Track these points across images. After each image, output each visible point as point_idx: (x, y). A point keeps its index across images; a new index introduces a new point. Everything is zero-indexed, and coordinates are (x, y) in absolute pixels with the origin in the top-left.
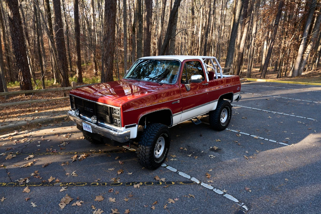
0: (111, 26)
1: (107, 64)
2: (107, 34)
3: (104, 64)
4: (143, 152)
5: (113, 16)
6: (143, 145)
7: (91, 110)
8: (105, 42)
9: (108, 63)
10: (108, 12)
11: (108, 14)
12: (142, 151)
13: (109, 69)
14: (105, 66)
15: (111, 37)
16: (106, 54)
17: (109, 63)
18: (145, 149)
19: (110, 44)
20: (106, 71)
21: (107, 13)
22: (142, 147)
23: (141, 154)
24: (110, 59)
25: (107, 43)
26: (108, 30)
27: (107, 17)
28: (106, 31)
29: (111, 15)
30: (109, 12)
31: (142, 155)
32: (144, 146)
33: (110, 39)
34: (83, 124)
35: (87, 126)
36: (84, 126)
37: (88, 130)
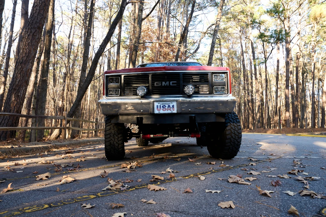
0: (34, 49)
1: (18, 96)
2: (27, 57)
3: (14, 95)
4: (236, 130)
5: (38, 38)
6: (233, 122)
7: (173, 83)
8: (20, 67)
9: (20, 94)
10: (33, 31)
11: (33, 34)
12: (234, 129)
13: (19, 103)
14: (13, 99)
15: (31, 61)
16: (18, 83)
17: (22, 94)
18: (237, 126)
19: (29, 70)
20: (14, 105)
21: (31, 32)
22: (233, 124)
23: (234, 132)
24: (24, 90)
25: (25, 69)
26: (29, 53)
27: (31, 37)
28: (26, 53)
29: (36, 35)
30: (35, 32)
31: (235, 134)
32: (234, 124)
33: (30, 64)
34: (156, 104)
35: (164, 106)
36: (157, 107)
37: (166, 112)
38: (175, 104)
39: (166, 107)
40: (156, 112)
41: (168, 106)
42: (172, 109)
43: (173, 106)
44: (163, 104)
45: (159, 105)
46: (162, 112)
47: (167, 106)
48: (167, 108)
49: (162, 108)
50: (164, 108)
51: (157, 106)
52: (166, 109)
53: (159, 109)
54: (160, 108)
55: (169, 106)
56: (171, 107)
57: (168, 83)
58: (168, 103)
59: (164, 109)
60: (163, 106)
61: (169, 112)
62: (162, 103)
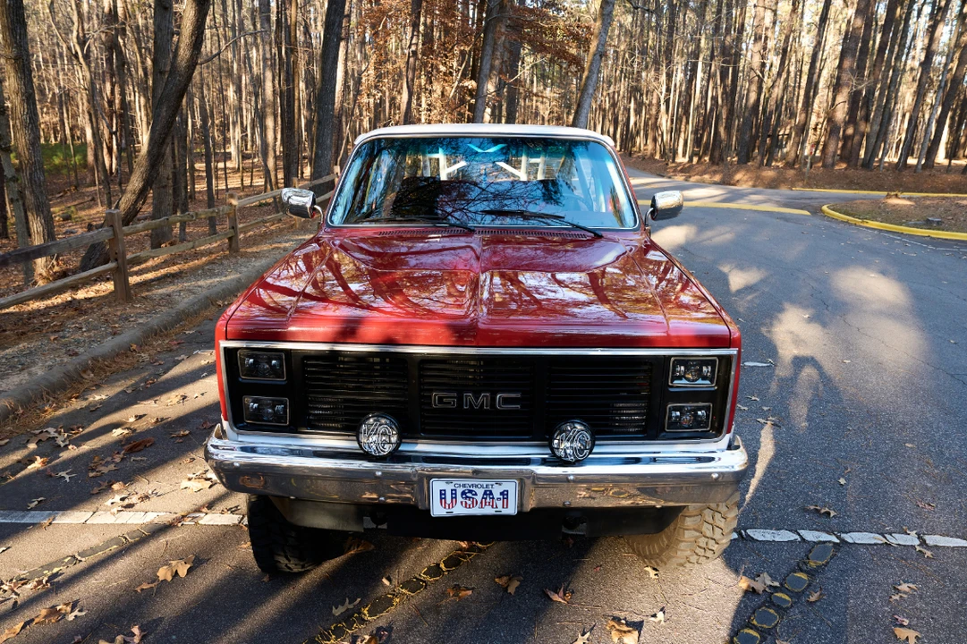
7: (506, 401)
34: (437, 486)
35: (470, 491)
36: (441, 494)
37: (476, 511)
38: (511, 487)
39: (476, 494)
40: (438, 510)
41: (485, 493)
42: (500, 503)
43: (502, 494)
44: (464, 486)
45: (448, 488)
46: (459, 510)
47: (480, 492)
48: (479, 498)
49: (459, 498)
50: (467, 497)
51: (443, 493)
52: (474, 503)
53: (449, 501)
54: (452, 498)
55: (488, 493)
56: (496, 494)
57: (484, 397)
58: (485, 484)
59: (469, 502)
60: (463, 493)
61: (488, 511)
62: (461, 483)
